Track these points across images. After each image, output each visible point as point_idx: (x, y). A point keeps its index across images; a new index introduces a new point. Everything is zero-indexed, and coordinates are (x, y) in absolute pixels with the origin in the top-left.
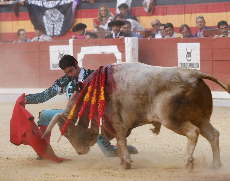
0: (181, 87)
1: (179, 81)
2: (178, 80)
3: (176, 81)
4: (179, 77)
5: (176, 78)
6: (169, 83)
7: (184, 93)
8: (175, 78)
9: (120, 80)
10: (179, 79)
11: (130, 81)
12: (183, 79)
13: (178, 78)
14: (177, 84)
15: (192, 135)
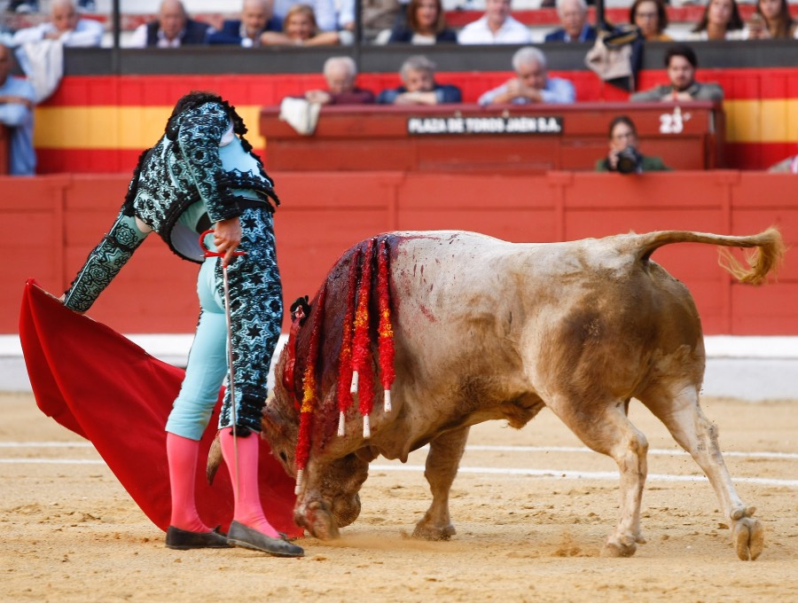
0: (585, 286)
1: (577, 270)
2: (576, 267)
3: (571, 270)
4: (581, 260)
5: (573, 263)
6: (552, 279)
7: (590, 299)
8: (570, 264)
9: (418, 283)
10: (580, 265)
11: (447, 288)
12: (590, 263)
13: (576, 262)
14: (573, 279)
15: (625, 456)
